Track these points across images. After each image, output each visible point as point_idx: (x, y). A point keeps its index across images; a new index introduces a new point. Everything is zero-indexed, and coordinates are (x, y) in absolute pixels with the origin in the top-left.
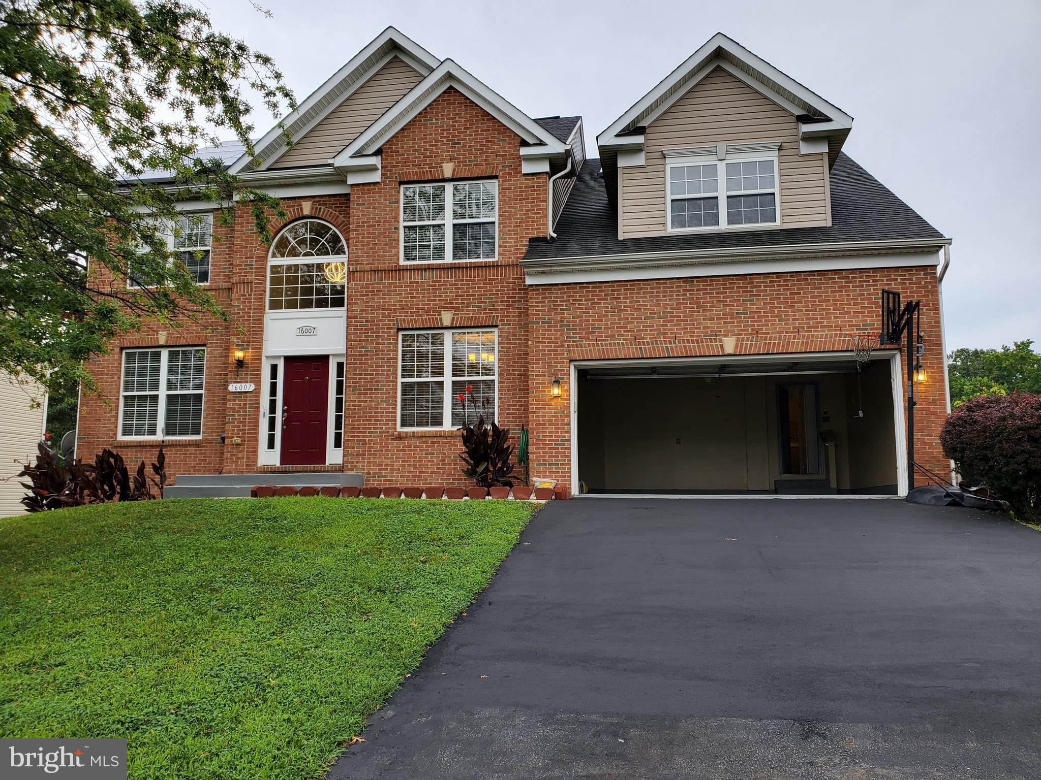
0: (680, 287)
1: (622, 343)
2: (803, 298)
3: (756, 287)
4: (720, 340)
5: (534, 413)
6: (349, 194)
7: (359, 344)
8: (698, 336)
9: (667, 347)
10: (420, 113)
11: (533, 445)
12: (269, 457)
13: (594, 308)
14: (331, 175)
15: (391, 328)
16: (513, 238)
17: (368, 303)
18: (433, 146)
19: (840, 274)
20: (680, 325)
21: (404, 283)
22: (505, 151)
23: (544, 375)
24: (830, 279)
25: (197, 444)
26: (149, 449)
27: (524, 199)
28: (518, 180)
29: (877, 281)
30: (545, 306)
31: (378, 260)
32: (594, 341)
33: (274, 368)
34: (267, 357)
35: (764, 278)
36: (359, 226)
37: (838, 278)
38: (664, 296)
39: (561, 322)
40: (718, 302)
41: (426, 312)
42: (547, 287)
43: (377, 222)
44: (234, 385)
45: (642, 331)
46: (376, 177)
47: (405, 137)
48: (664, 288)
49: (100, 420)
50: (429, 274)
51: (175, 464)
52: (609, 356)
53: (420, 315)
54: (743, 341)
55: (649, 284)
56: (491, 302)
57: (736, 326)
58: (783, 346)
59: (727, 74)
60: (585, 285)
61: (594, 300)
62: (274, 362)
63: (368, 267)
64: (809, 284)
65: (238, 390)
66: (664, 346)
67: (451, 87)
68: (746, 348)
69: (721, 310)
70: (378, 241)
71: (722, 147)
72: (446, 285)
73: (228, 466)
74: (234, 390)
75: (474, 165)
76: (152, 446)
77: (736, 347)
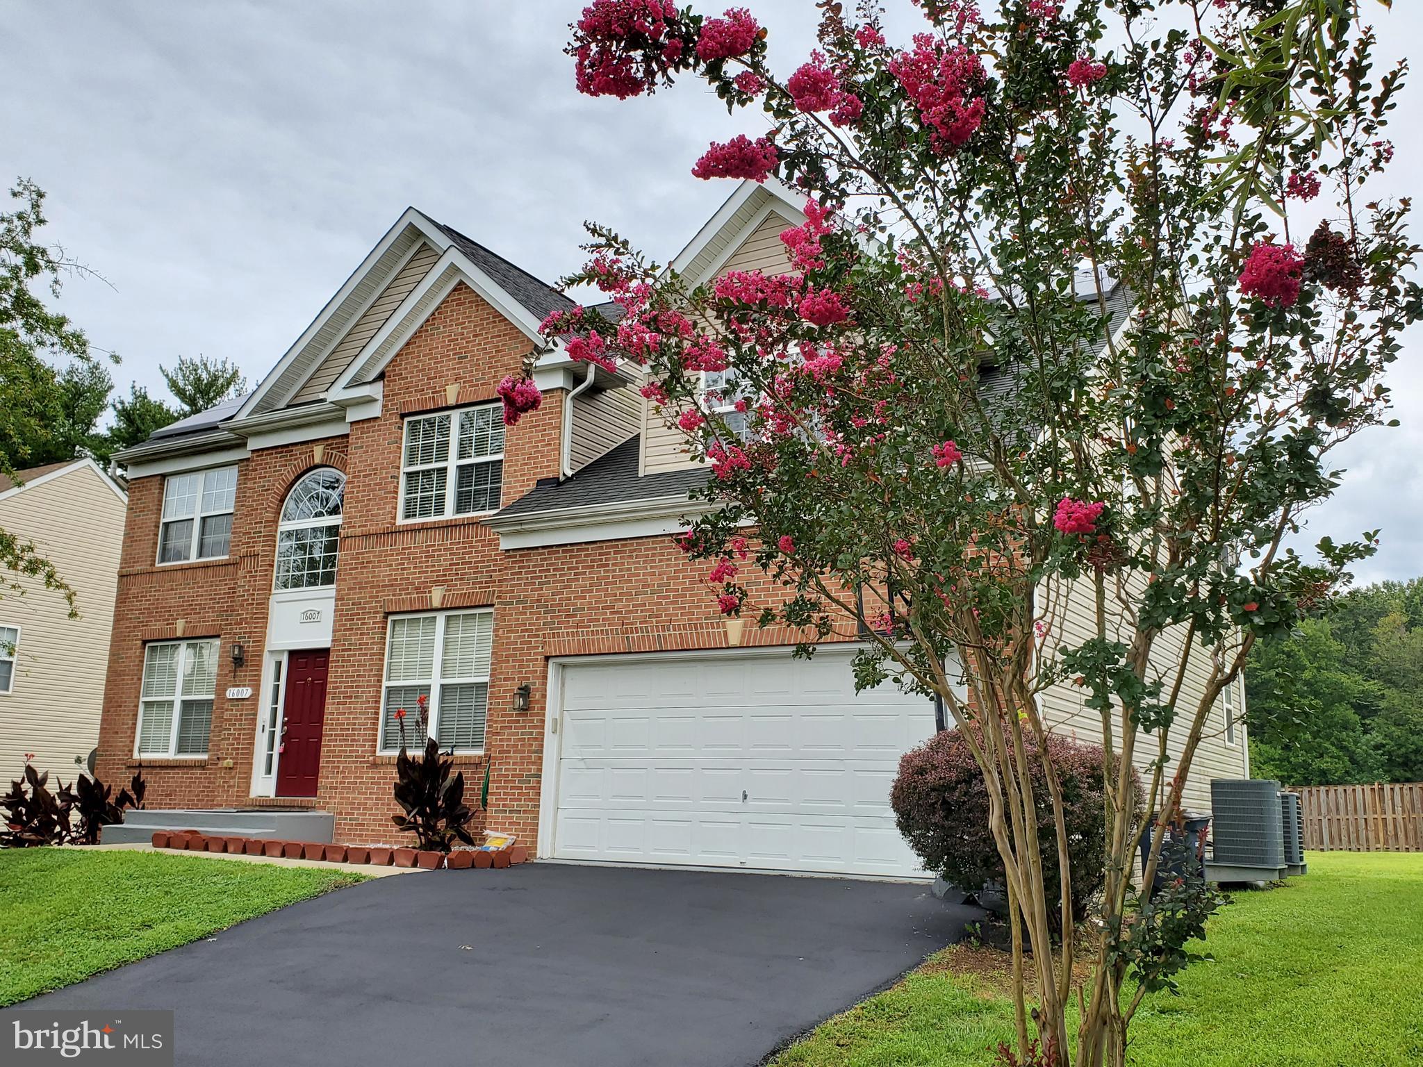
1: (607, 631)
4: (724, 627)
5: (498, 734)
6: (347, 436)
7: (343, 635)
8: (697, 619)
10: (428, 321)
11: (493, 782)
12: (264, 785)
13: (578, 580)
15: (377, 612)
16: (518, 481)
17: (356, 578)
18: (438, 363)
20: (676, 602)
21: (395, 550)
22: (516, 363)
23: (514, 679)
25: (202, 766)
26: (158, 770)
27: (534, 426)
30: (522, 579)
31: (372, 521)
32: (573, 628)
33: (279, 664)
34: (271, 652)
36: (354, 477)
38: (661, 561)
39: (539, 601)
41: (417, 588)
42: (526, 552)
43: (374, 470)
44: (232, 689)
45: (631, 612)
46: (375, 411)
47: (410, 353)
48: (661, 548)
49: (117, 733)
50: (423, 536)
51: (181, 791)
52: (590, 651)
53: (409, 594)
54: (751, 626)
55: (643, 544)
56: (489, 571)
59: (782, 222)
60: (569, 548)
61: (577, 568)
62: (278, 659)
63: (358, 531)
65: (236, 697)
66: (656, 633)
67: (461, 282)
68: (756, 636)
70: (373, 496)
72: (441, 550)
73: (220, 796)
74: (232, 697)
75: (482, 384)
76: (161, 767)
77: (743, 636)
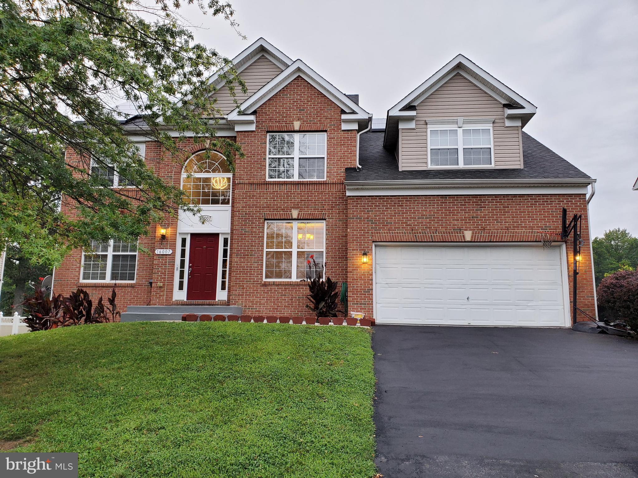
0: (439, 200)
1: (405, 232)
2: (510, 210)
3: (483, 202)
4: (463, 233)
5: (351, 272)
6: (235, 137)
7: (241, 227)
8: (449, 230)
9: (431, 236)
10: (280, 91)
11: (350, 292)
12: (180, 295)
13: (387, 211)
14: (224, 124)
15: (261, 219)
16: (335, 167)
17: (247, 203)
18: (288, 111)
19: (531, 197)
20: (439, 223)
21: (269, 192)
22: (332, 116)
23: (357, 250)
24: (526, 199)
25: (132, 286)
26: (100, 288)
27: (342, 145)
28: (339, 133)
29: (552, 202)
30: (358, 209)
31: (253, 177)
32: (387, 230)
33: (184, 241)
34: (179, 233)
35: (488, 197)
37: (531, 199)
38: (429, 206)
39: (367, 218)
40: (461, 210)
41: (282, 210)
42: (359, 197)
43: (253, 154)
44: (159, 250)
45: (416, 225)
46: (253, 128)
47: (271, 104)
48: (429, 201)
49: (69, 270)
50: (284, 187)
52: (396, 239)
53: (279, 211)
54: (476, 233)
55: (420, 198)
56: (322, 205)
57: (472, 225)
58: (499, 238)
59: (462, 78)
60: (382, 197)
61: (387, 206)
62: (184, 237)
63: (247, 181)
64: (514, 202)
65: (162, 253)
66: (430, 235)
67: (299, 76)
68: (478, 238)
69: (463, 215)
70: (254, 166)
71: (460, 120)
72: (295, 194)
73: (154, 300)
74: (159, 253)
75: (313, 123)
76: (103, 287)
77: (472, 237)
